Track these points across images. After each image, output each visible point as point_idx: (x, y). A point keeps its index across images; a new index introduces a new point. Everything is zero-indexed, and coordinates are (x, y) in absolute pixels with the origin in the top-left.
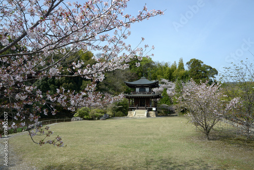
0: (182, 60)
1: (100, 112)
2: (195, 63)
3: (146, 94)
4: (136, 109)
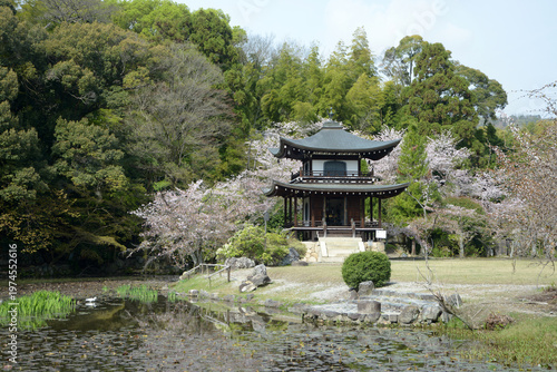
0: (364, 38)
2: (433, 58)
3: (350, 183)
4: (321, 232)
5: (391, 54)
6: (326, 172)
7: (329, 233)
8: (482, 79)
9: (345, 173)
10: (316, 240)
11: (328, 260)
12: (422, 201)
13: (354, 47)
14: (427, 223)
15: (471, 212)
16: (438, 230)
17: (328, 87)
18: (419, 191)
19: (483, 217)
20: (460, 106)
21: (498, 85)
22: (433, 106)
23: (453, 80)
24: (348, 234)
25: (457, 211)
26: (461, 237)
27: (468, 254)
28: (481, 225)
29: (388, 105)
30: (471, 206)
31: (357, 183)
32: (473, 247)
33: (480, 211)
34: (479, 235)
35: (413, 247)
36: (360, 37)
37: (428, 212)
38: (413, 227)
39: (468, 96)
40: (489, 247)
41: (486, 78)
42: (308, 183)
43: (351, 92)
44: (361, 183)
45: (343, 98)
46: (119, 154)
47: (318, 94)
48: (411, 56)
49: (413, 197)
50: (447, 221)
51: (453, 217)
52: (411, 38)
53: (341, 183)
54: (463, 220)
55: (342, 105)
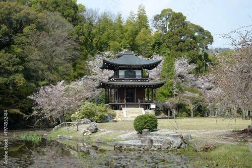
0: (143, 10)
4: (124, 106)
5: (157, 18)
6: (126, 76)
7: (127, 106)
8: (201, 30)
9: (135, 76)
10: (121, 109)
11: (127, 119)
12: (173, 90)
13: (139, 15)
14: (175, 100)
15: (197, 95)
16: (181, 104)
17: (126, 34)
18: (171, 85)
19: (202, 97)
20: (191, 43)
21: (209, 33)
22: (177, 43)
23: (187, 31)
24: (137, 106)
25: (189, 94)
26: (192, 107)
27: (195, 116)
28: (201, 101)
29: (156, 43)
30: (195, 92)
31: (141, 81)
32: (197, 112)
33: (201, 94)
34: (200, 106)
35: (169, 112)
36: (141, 10)
37: (176, 95)
38: (168, 102)
39: (194, 38)
40: (205, 112)
41: (203, 29)
42: (117, 81)
43: (138, 37)
44: (143, 81)
45: (134, 40)
46: (21, 68)
47: (122, 38)
48: (167, 19)
49: (168, 88)
50: (185, 99)
51: (188, 98)
52: (167, 10)
53: (133, 81)
54: (192, 99)
55: (133, 43)
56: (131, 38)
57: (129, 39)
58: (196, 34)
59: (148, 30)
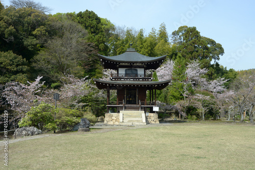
1: (73, 115)
2: (191, 33)
3: (139, 80)
4: (122, 108)
6: (126, 74)
7: (126, 108)
8: (213, 42)
9: (137, 75)
10: (119, 112)
11: (123, 124)
12: (183, 92)
14: (186, 103)
15: (208, 98)
16: (192, 107)
18: (182, 87)
19: (214, 100)
20: (204, 53)
21: (220, 45)
22: (191, 53)
23: (201, 42)
24: (137, 109)
25: (200, 96)
26: (202, 110)
27: (207, 119)
28: (213, 104)
30: (207, 95)
31: (143, 81)
32: (209, 115)
33: (212, 97)
34: (212, 109)
35: (180, 115)
37: (186, 97)
38: (178, 105)
39: (207, 48)
40: (217, 115)
41: (215, 42)
42: (115, 80)
43: (156, 48)
44: (145, 81)
45: (152, 49)
46: (25, 68)
47: (141, 48)
48: (183, 34)
49: (179, 90)
50: (195, 102)
51: (199, 100)
52: (183, 27)
53: (134, 80)
54: (204, 102)
55: (151, 52)
56: (149, 48)
57: (147, 48)
58: (209, 46)
59: (167, 43)
